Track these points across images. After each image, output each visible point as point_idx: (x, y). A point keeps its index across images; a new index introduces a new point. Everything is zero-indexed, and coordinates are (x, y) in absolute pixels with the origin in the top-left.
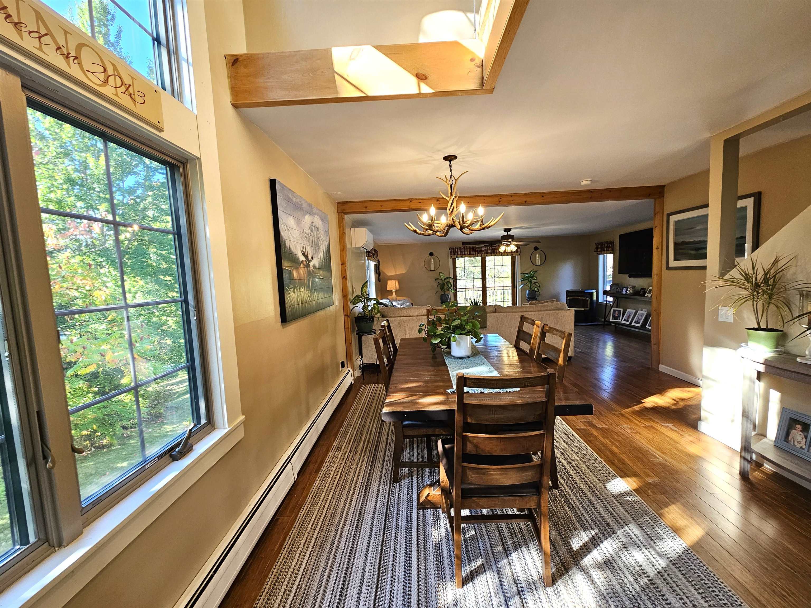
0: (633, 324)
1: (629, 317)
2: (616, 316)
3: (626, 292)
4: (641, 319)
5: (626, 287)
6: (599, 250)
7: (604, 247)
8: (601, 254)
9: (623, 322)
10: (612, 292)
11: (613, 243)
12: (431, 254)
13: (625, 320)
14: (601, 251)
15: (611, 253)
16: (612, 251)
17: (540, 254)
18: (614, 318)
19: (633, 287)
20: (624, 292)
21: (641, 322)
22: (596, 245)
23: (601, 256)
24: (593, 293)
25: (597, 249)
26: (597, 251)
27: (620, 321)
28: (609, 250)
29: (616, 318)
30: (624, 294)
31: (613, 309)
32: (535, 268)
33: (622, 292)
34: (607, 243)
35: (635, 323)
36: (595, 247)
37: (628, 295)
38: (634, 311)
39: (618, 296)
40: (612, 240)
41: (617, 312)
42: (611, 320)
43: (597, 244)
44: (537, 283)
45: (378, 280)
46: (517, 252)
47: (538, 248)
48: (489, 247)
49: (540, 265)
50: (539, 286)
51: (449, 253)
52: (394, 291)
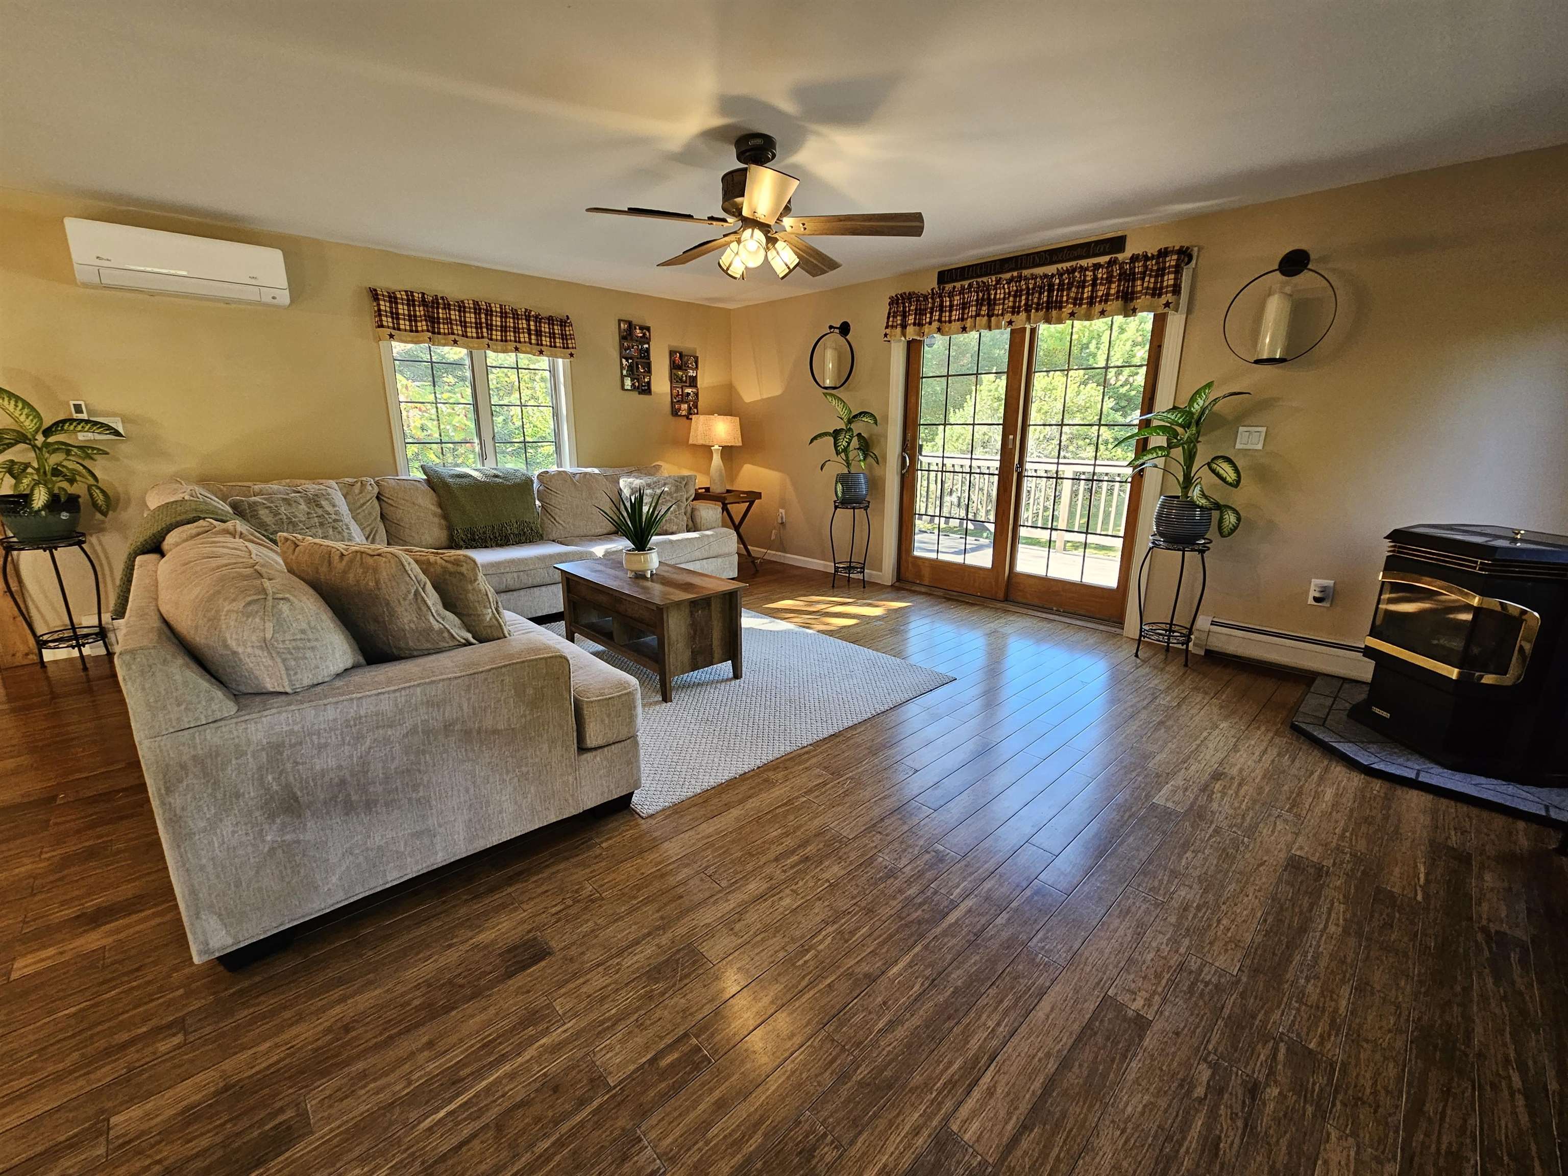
12: (845, 329)
17: (1297, 292)
44: (1228, 460)
45: (675, 413)
46: (1160, 295)
47: (1312, 257)
48: (1023, 283)
49: (1281, 360)
50: (1231, 475)
51: (888, 318)
52: (716, 447)
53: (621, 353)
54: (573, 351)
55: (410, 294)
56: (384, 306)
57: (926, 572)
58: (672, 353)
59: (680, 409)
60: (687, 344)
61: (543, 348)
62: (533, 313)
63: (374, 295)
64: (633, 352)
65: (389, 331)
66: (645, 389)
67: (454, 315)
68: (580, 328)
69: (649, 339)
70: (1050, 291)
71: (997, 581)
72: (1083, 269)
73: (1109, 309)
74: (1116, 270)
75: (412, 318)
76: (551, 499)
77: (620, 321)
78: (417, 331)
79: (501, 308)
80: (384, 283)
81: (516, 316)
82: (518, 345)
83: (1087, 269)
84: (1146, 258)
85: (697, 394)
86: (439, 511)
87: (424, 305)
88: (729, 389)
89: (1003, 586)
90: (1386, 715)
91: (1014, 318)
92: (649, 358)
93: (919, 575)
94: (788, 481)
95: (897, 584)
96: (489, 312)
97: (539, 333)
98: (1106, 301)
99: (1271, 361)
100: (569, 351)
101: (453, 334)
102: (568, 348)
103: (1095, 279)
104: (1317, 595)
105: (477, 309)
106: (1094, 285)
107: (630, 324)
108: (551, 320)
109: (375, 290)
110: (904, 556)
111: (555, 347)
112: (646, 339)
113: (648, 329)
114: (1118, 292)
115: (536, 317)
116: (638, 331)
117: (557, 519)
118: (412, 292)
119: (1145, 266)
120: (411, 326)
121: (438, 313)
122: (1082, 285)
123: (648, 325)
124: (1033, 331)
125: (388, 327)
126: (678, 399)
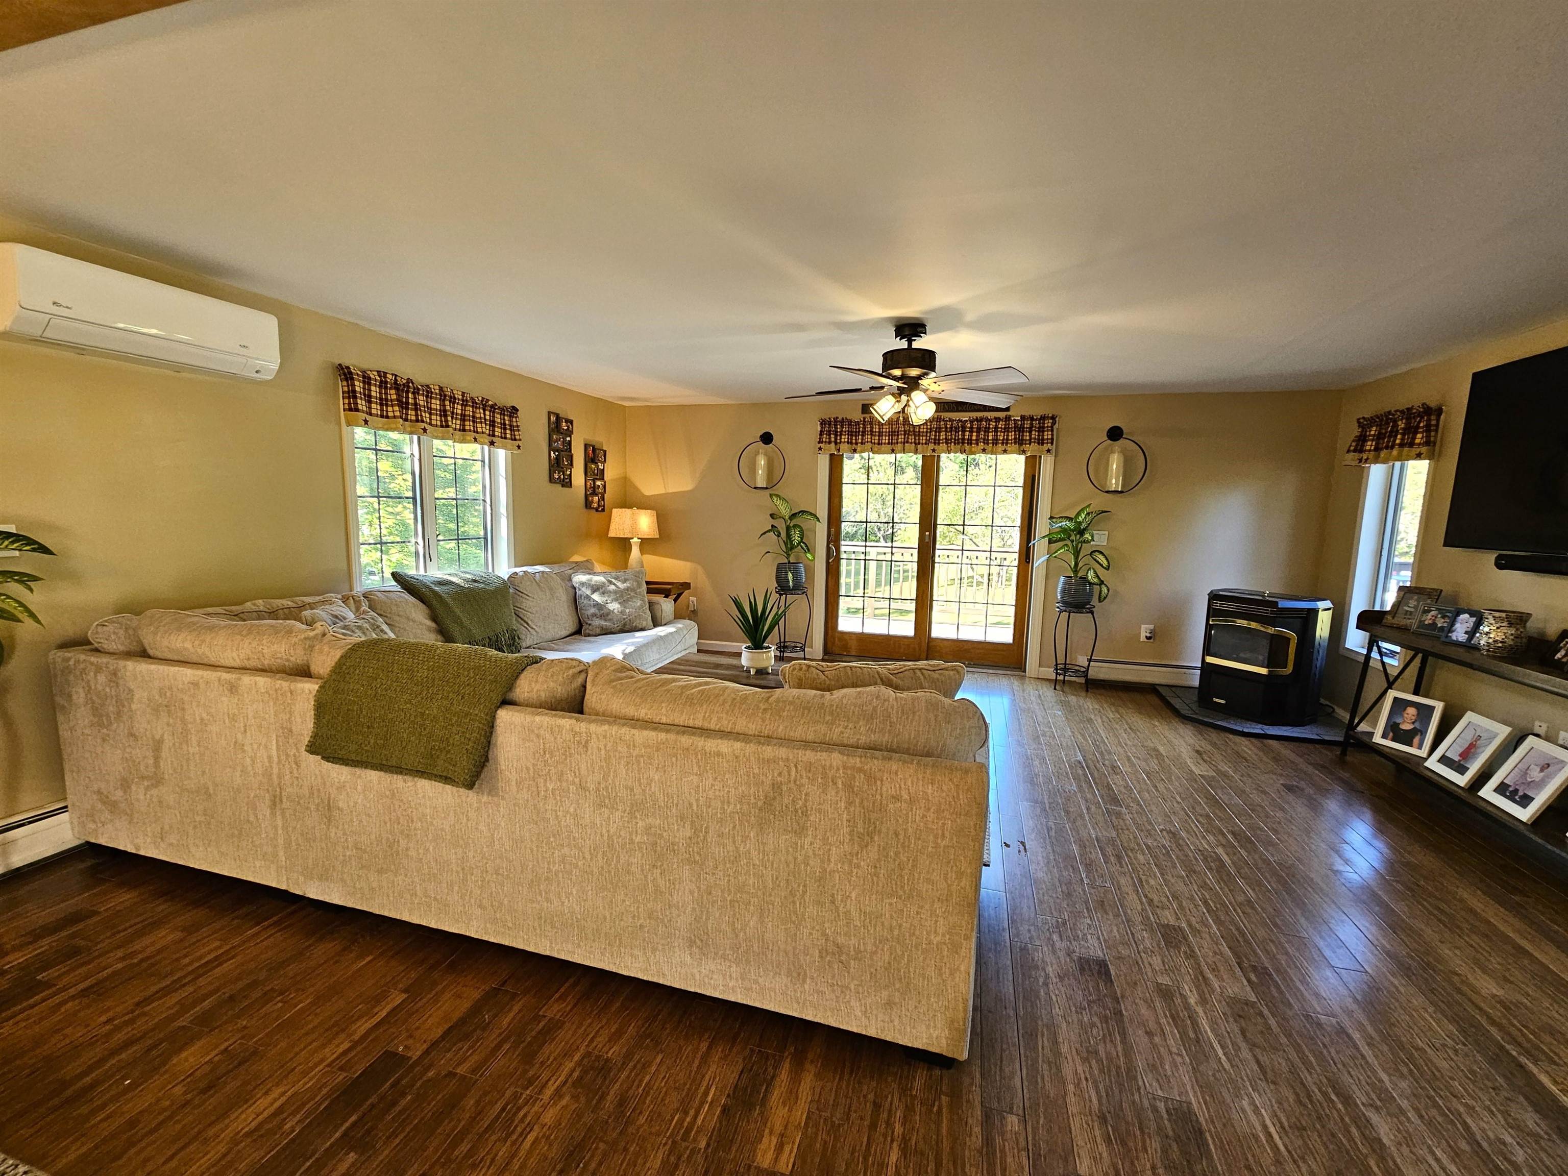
0: (1487, 792)
1: (1469, 752)
2: (1407, 726)
3: (1472, 633)
4: (1540, 785)
5: (1472, 614)
6: (1369, 445)
7: (1394, 434)
8: (1376, 461)
9: (1433, 764)
10: (1400, 620)
11: (1439, 411)
12: (767, 438)
13: (1444, 760)
14: (1377, 449)
15: (1419, 456)
16: (1424, 449)
17: (1123, 452)
18: (1394, 731)
19: (1518, 619)
20: (1460, 633)
21: (1541, 800)
22: (1360, 424)
23: (1376, 473)
24: (1315, 612)
25: (1362, 439)
26: (1360, 449)
27: (1423, 753)
28: (1411, 445)
29: (1406, 738)
30: (1458, 644)
31: (1392, 694)
32: (1098, 502)
33: (1451, 628)
34: (1408, 413)
35: (1501, 789)
36: (1356, 431)
37: (1477, 648)
38: (1503, 732)
39: (1426, 645)
40: (1433, 404)
41: (1411, 711)
42: (1378, 739)
43: (1364, 424)
44: (1101, 553)
45: (588, 504)
46: (1043, 444)
47: (1125, 431)
48: (942, 423)
49: (1121, 492)
50: (1105, 563)
51: (821, 435)
52: (635, 540)
53: (550, 445)
54: (520, 443)
55: (382, 374)
56: (359, 386)
57: (853, 644)
58: (586, 446)
59: (592, 502)
60: (600, 438)
61: (495, 439)
62: (490, 403)
63: (345, 373)
64: (559, 445)
65: (364, 416)
66: (567, 483)
67: (421, 400)
68: (523, 419)
69: (572, 432)
70: (964, 431)
71: (920, 645)
72: (988, 420)
73: (1009, 449)
74: (1012, 424)
75: (383, 402)
76: (522, 602)
77: (550, 413)
78: (387, 417)
79: (463, 396)
80: (355, 361)
81: (475, 405)
82: (477, 436)
83: (990, 420)
84: (1032, 419)
85: (604, 487)
86: (433, 625)
87: (395, 388)
88: (625, 481)
89: (924, 646)
90: (1223, 702)
91: (936, 447)
92: (570, 451)
93: (846, 647)
94: (700, 570)
95: (826, 657)
96: (453, 400)
97: (492, 424)
98: (1007, 444)
99: (1116, 492)
100: (517, 443)
101: (423, 421)
102: (515, 440)
103: (996, 428)
104: (1148, 635)
105: (443, 396)
106: (996, 431)
107: (557, 416)
108: (503, 411)
109: (348, 368)
110: (830, 632)
111: (505, 438)
112: (570, 433)
113: (571, 422)
114: (1015, 438)
115: (492, 406)
116: (564, 424)
117: (530, 622)
118: (385, 373)
119: (1031, 424)
120: (382, 410)
121: (407, 398)
122: (987, 430)
123: (571, 418)
124: (939, 457)
125: (363, 412)
126: (591, 491)
